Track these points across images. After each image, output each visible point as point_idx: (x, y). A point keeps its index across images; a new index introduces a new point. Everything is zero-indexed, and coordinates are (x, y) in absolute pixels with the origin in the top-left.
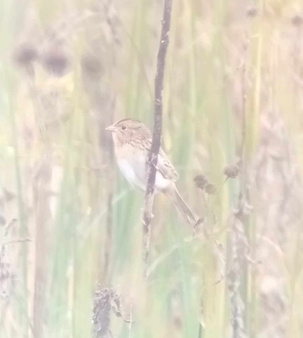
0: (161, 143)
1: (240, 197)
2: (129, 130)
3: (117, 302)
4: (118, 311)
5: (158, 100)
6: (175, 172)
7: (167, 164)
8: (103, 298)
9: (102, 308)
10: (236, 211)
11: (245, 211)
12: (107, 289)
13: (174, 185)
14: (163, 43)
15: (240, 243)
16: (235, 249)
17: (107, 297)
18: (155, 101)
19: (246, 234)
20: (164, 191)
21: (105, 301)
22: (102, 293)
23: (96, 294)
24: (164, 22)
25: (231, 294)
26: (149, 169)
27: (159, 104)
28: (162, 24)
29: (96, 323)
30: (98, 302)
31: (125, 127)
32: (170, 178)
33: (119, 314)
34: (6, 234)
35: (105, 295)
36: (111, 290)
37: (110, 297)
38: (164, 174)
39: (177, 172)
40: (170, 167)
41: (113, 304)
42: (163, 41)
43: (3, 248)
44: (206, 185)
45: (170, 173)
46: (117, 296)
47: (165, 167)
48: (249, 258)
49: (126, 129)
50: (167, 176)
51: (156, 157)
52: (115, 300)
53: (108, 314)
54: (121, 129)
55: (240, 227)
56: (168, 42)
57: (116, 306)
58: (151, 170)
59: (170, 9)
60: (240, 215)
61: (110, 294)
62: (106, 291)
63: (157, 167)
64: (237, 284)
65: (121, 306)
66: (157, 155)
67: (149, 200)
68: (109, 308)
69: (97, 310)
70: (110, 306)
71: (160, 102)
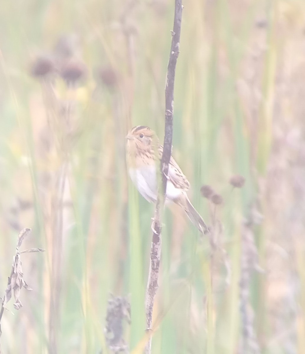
0: (172, 152)
2: (146, 138)
3: (129, 310)
5: (169, 111)
6: (187, 181)
7: (178, 173)
8: (116, 307)
9: (115, 316)
10: (246, 220)
11: (256, 221)
12: (120, 298)
13: (185, 193)
14: (174, 54)
17: (120, 306)
18: (166, 111)
20: (176, 200)
21: (117, 309)
22: (115, 302)
23: (109, 302)
24: (175, 33)
27: (169, 115)
28: (172, 35)
29: (109, 331)
31: (142, 135)
32: (182, 187)
34: (20, 244)
35: (117, 304)
36: (124, 299)
37: (123, 306)
38: (175, 183)
39: (189, 181)
40: (182, 176)
41: (125, 312)
42: (173, 52)
43: (17, 258)
44: (212, 195)
45: (181, 182)
46: (129, 304)
47: (177, 177)
48: (258, 267)
49: (144, 137)
50: (178, 186)
51: (166, 167)
52: (127, 309)
53: (121, 322)
54: (139, 137)
55: (250, 236)
56: (178, 53)
57: (128, 315)
60: (249, 224)
61: (122, 303)
62: (119, 300)
63: (168, 177)
66: (168, 165)
67: (160, 209)
68: (121, 316)
69: (110, 318)
70: (123, 315)
71: (171, 112)
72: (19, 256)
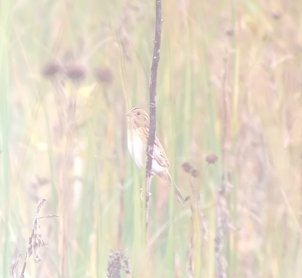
1: (223, 178)
3: (126, 263)
4: (127, 270)
5: (153, 104)
8: (115, 260)
9: (115, 267)
10: (219, 189)
11: (227, 190)
12: (118, 252)
13: (167, 171)
14: (156, 59)
15: (224, 215)
16: (219, 219)
17: (118, 259)
18: (150, 104)
19: (228, 207)
21: (116, 262)
22: (114, 256)
23: (109, 256)
24: (156, 42)
25: (217, 254)
26: (146, 158)
27: (153, 107)
28: (154, 44)
30: (111, 263)
31: (139, 112)
33: (128, 272)
34: (38, 212)
35: (116, 257)
36: (121, 253)
37: (121, 259)
40: (165, 158)
41: (123, 264)
42: (155, 57)
43: (36, 222)
44: (192, 170)
45: (164, 162)
46: (126, 257)
47: (161, 157)
48: (230, 226)
51: (152, 148)
52: (124, 261)
53: (119, 272)
54: (137, 114)
55: (223, 202)
56: (159, 57)
57: (125, 266)
58: (148, 159)
59: (160, 31)
60: (222, 193)
61: (120, 257)
62: (117, 254)
63: (153, 157)
64: (221, 246)
65: (129, 265)
67: (147, 182)
68: (120, 267)
69: (111, 269)
70: (121, 266)
71: (154, 105)
72: (38, 221)
